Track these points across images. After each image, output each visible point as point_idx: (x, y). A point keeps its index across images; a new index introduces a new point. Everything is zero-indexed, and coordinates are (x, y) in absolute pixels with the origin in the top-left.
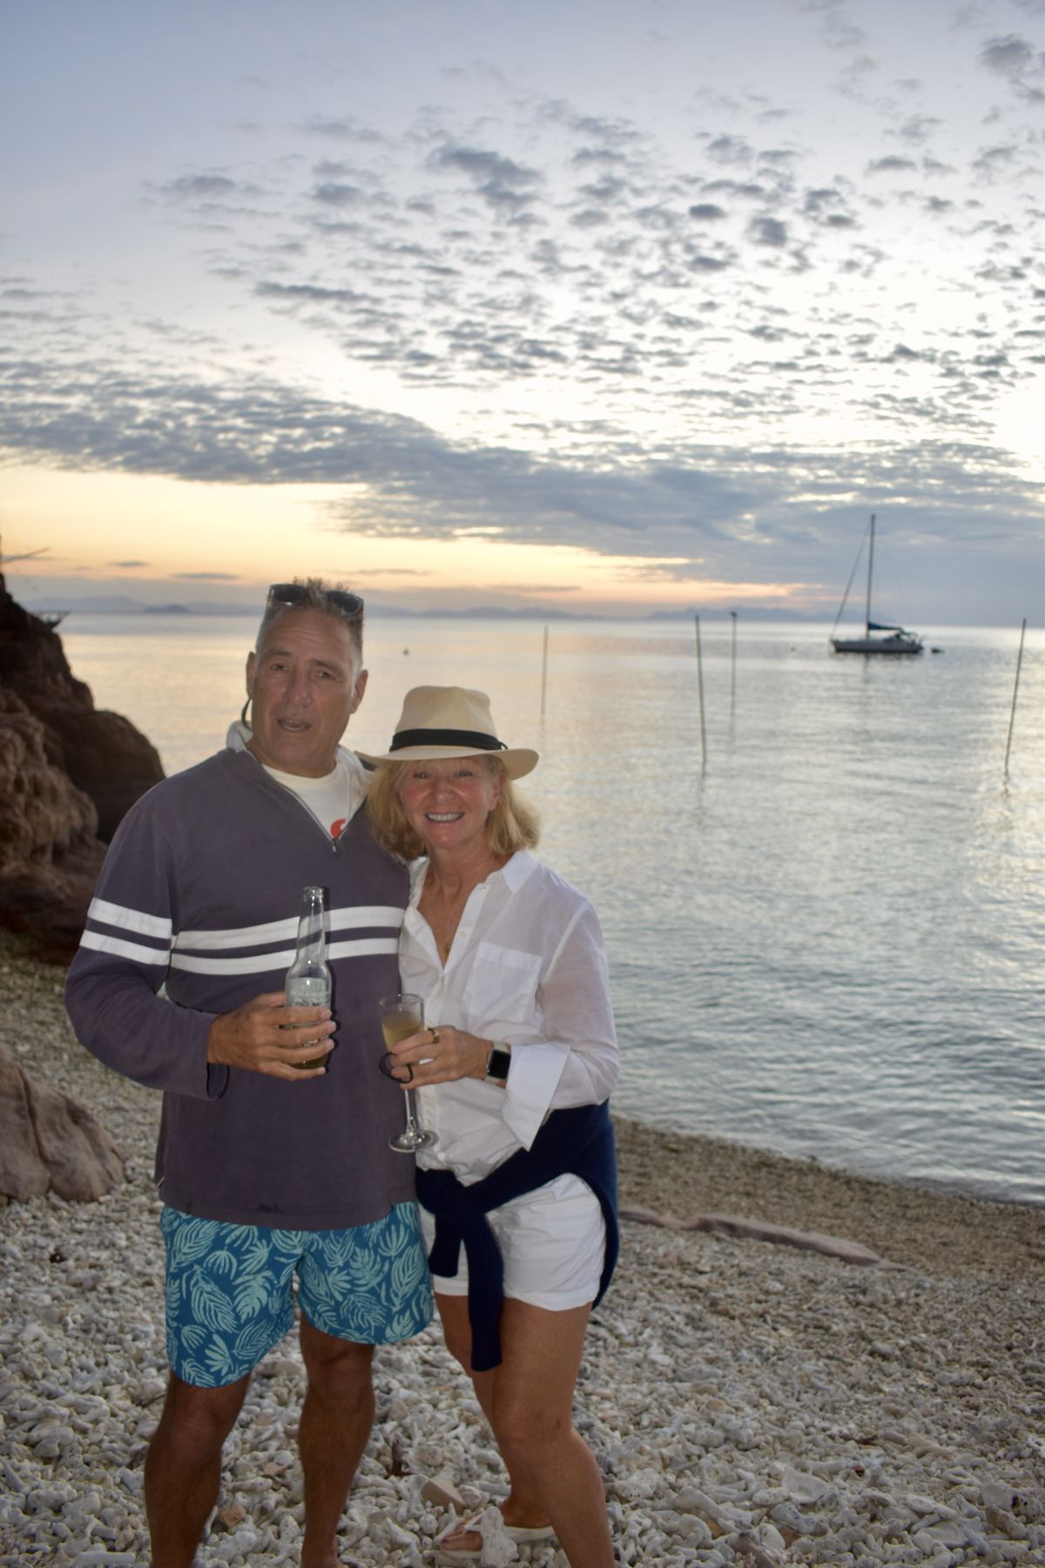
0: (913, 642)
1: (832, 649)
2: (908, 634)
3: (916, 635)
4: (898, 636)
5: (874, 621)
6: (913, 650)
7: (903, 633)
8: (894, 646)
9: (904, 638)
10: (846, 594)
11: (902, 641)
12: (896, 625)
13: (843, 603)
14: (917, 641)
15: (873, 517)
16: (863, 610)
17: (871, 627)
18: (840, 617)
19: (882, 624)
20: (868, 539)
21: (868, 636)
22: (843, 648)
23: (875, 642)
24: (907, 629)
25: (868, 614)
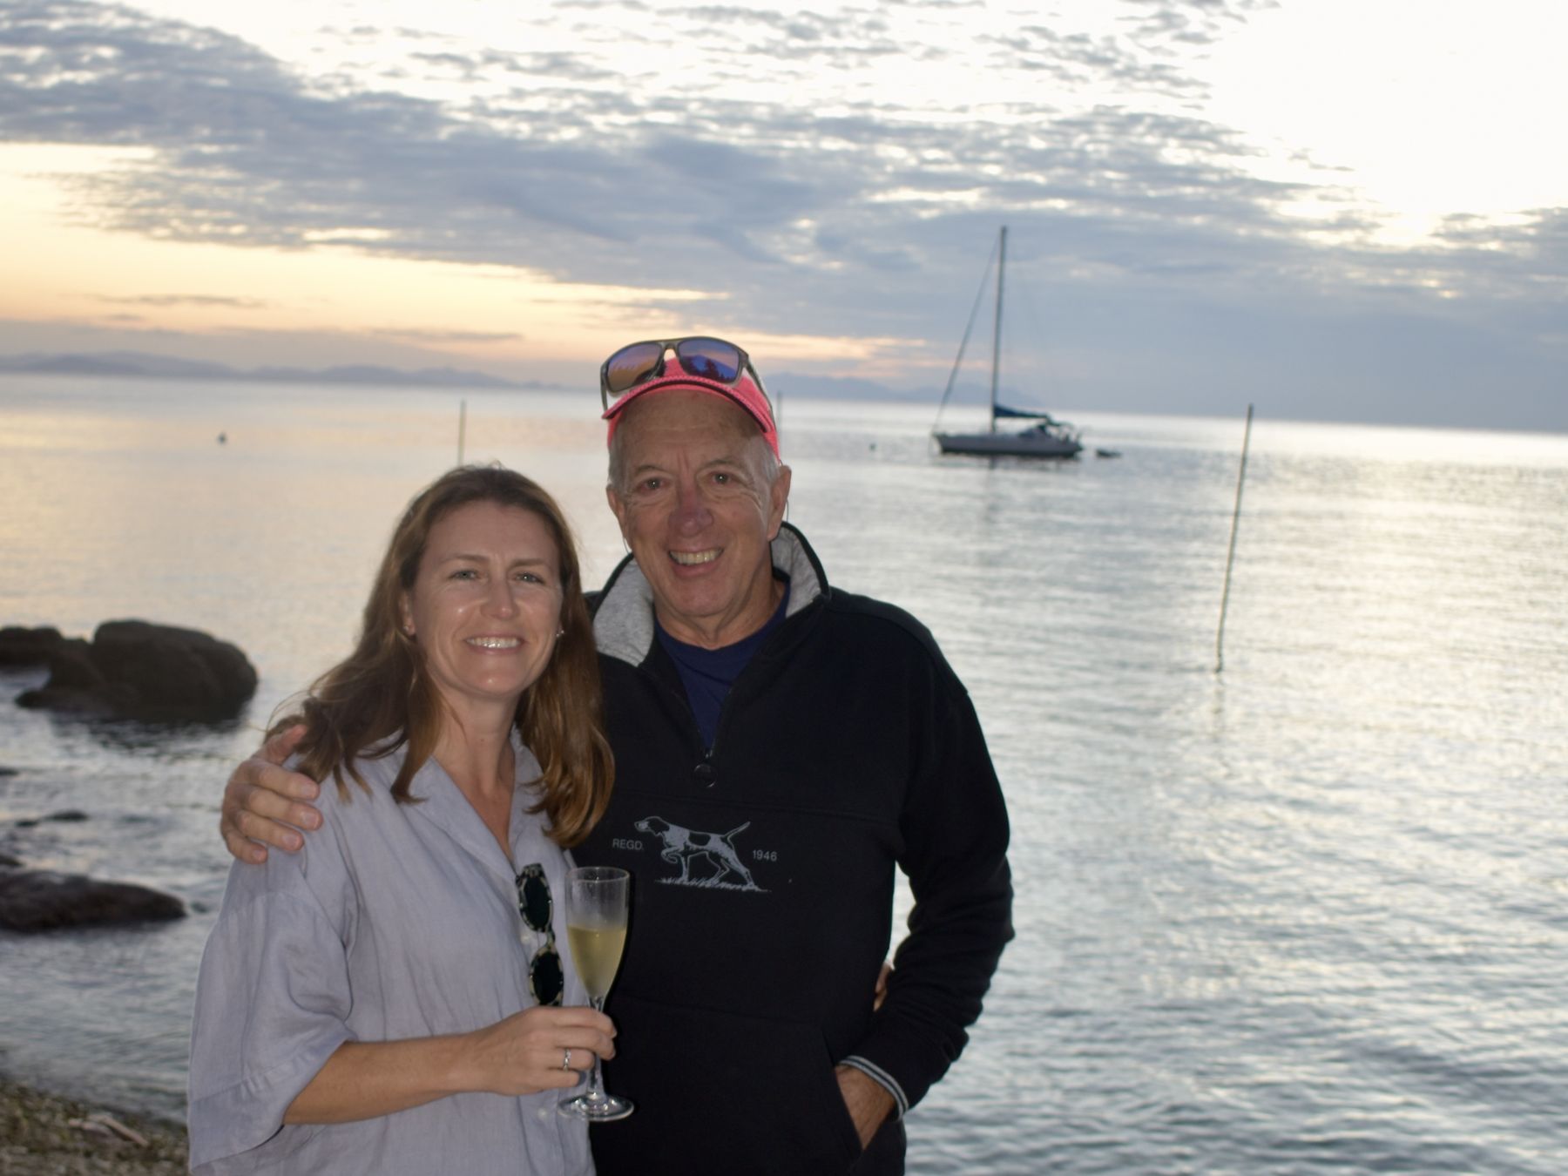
0: (1067, 439)
1: (936, 448)
2: (1057, 425)
3: (1071, 427)
4: (1042, 428)
5: (1004, 402)
6: (1067, 451)
7: (1050, 423)
8: (1035, 445)
9: (1052, 431)
10: (960, 357)
11: (1049, 436)
12: (1039, 411)
13: (955, 371)
14: (1073, 438)
15: (1004, 231)
16: (987, 384)
17: (999, 412)
18: (948, 396)
19: (1018, 408)
20: (996, 266)
21: (994, 427)
22: (953, 447)
23: (1005, 438)
24: (1057, 417)
25: (994, 391)
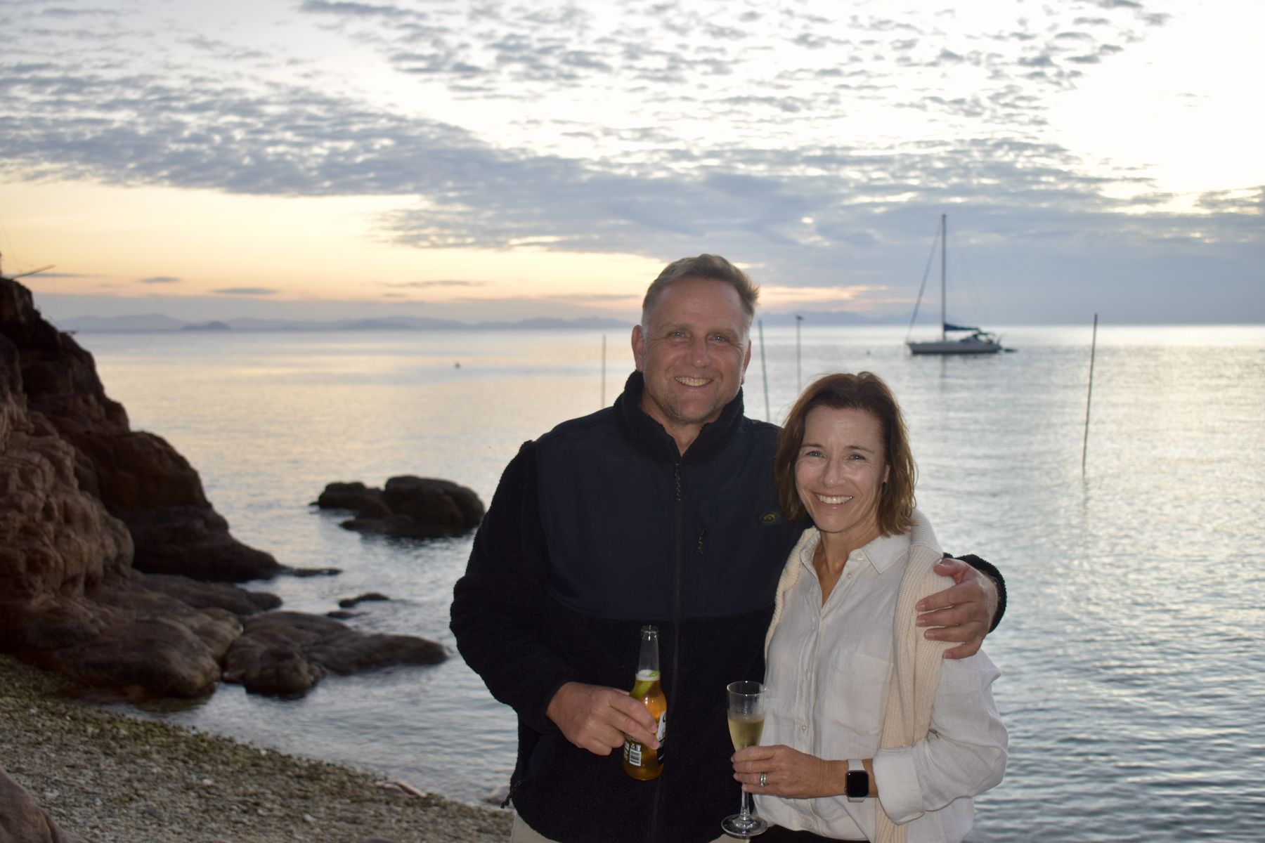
0: (990, 342)
1: (909, 351)
2: (986, 334)
3: (994, 335)
4: (975, 336)
5: (950, 322)
6: (992, 349)
7: (981, 333)
8: (971, 347)
9: (982, 338)
10: (921, 294)
11: (980, 341)
12: (973, 325)
13: (918, 304)
14: (995, 341)
15: (944, 217)
16: (938, 310)
17: (947, 327)
18: (914, 318)
19: (959, 324)
20: (940, 238)
21: (944, 337)
22: (919, 350)
23: (952, 343)
24: (984, 329)
25: (944, 315)
